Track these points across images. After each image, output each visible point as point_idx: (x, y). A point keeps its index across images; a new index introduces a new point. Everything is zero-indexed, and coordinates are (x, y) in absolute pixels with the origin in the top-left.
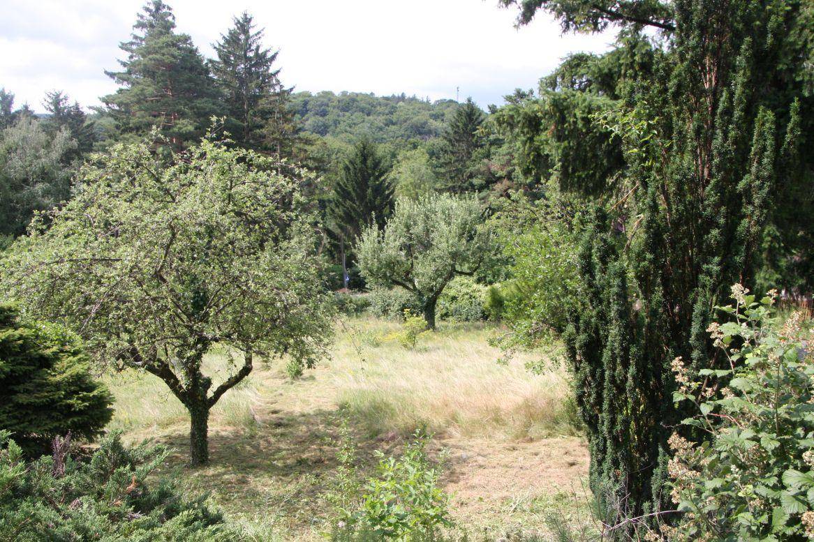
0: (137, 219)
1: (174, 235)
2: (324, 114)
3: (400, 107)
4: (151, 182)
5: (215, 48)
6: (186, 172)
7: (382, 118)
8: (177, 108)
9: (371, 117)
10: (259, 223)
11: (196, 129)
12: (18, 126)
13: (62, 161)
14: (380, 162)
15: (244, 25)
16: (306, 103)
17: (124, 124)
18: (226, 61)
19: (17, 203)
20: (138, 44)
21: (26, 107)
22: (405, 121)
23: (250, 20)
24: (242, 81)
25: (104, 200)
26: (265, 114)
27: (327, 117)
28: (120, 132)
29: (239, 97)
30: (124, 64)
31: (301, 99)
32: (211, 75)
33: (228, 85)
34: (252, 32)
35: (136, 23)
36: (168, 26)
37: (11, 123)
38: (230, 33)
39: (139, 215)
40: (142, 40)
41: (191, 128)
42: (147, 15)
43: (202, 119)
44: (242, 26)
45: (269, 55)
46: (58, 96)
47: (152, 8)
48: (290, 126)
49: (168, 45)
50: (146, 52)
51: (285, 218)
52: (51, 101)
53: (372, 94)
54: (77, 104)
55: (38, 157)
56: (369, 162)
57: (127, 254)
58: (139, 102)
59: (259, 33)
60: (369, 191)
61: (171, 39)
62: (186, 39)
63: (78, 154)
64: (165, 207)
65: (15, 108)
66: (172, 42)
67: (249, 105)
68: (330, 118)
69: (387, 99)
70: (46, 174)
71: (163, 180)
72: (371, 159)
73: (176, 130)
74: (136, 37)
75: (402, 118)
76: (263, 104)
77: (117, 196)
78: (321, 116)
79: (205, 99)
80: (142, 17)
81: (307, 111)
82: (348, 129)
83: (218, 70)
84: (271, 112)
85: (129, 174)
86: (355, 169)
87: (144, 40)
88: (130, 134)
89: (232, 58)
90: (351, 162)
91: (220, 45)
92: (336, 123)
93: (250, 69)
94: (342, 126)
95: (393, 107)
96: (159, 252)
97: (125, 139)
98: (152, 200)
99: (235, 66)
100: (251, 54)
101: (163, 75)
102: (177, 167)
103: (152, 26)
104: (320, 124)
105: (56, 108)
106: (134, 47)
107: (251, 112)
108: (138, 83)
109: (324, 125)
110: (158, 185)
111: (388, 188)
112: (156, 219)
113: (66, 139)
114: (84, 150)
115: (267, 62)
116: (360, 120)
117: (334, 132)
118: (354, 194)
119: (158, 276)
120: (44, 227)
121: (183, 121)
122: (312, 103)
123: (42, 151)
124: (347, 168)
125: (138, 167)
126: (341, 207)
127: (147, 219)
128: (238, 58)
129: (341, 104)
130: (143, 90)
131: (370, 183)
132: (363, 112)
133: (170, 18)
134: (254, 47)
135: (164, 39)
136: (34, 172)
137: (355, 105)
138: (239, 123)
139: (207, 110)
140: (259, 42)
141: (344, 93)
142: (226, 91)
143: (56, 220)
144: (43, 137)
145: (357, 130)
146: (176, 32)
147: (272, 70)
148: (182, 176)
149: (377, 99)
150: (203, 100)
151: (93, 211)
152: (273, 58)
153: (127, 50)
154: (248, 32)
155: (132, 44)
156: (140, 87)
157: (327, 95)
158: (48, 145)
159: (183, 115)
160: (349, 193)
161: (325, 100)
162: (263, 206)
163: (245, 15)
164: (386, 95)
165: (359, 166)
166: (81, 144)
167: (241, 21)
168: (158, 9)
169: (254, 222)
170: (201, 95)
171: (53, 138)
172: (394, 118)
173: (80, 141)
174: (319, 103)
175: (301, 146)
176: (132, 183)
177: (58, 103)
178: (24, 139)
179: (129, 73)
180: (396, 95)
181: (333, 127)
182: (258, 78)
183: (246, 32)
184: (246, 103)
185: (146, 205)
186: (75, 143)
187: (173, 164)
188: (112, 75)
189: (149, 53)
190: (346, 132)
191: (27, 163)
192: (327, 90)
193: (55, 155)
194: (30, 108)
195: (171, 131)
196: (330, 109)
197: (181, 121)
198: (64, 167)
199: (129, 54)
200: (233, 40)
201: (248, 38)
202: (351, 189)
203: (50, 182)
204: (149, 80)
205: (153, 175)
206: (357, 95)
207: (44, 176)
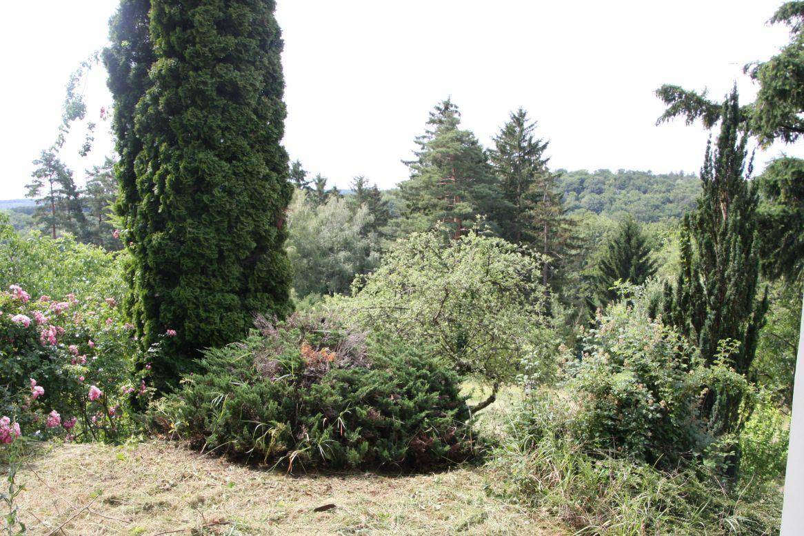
0: (424, 283)
1: (447, 294)
2: (600, 192)
3: (678, 185)
4: (436, 258)
5: (494, 139)
6: (459, 252)
7: (658, 196)
8: (458, 193)
9: (647, 195)
10: (509, 290)
11: (474, 210)
12: (329, 204)
13: (361, 233)
14: (643, 241)
15: (519, 119)
16: (582, 181)
17: (414, 204)
18: (503, 151)
19: (323, 267)
20: (429, 138)
21: (335, 188)
22: (683, 200)
23: (525, 114)
24: (516, 168)
25: (402, 269)
26: (535, 198)
27: (603, 195)
28: (410, 211)
29: (512, 182)
30: (417, 154)
31: (578, 177)
32: (489, 162)
33: (503, 171)
34: (526, 125)
35: (428, 120)
36: (454, 123)
37: (323, 201)
38: (507, 127)
39: (426, 280)
40: (432, 133)
41: (470, 210)
42: (437, 112)
43: (480, 201)
44: (518, 119)
45: (541, 145)
46: (361, 179)
47: (442, 107)
48: (556, 208)
49: (452, 140)
50: (436, 145)
51: (528, 288)
52: (356, 183)
53: (649, 171)
54: (375, 185)
55: (342, 230)
56: (633, 242)
57: (416, 305)
58: (427, 187)
59: (532, 126)
60: (632, 269)
61: (455, 135)
62: (468, 134)
63: (374, 227)
64: (443, 276)
65: (327, 188)
66: (456, 137)
67: (522, 189)
68: (606, 195)
69: (665, 177)
70: (348, 244)
71: (443, 258)
72: (635, 238)
73: (456, 211)
74: (428, 132)
75: (680, 196)
76: (533, 189)
77: (411, 267)
78: (597, 193)
79: (483, 184)
80: (433, 115)
81: (583, 188)
82: (623, 206)
83: (494, 159)
84: (540, 195)
85: (420, 252)
86: (619, 247)
87: (434, 134)
88: (418, 214)
89: (508, 148)
90: (615, 241)
91: (498, 137)
92: (612, 201)
93: (524, 157)
94: (617, 204)
95: (670, 185)
96: (437, 306)
97: (414, 217)
98: (435, 271)
99: (510, 154)
100: (525, 144)
101: (448, 164)
102: (453, 248)
103: (441, 122)
104: (596, 201)
105: (360, 189)
106: (426, 141)
107: (523, 195)
108: (427, 171)
109: (600, 203)
110: (439, 260)
111: (651, 266)
112: (436, 283)
113: (365, 215)
114: (379, 225)
115: (538, 150)
116: (637, 198)
117: (609, 210)
118: (617, 272)
119: (435, 322)
120: (361, 286)
121: (464, 204)
122: (588, 180)
123: (346, 225)
124: (612, 247)
125: (426, 248)
126: (604, 283)
127: (430, 283)
128: (513, 147)
129: (618, 182)
130: (430, 177)
131: (634, 261)
132: (639, 190)
133: (456, 116)
134: (527, 138)
135: (450, 135)
136: (339, 242)
137: (631, 183)
138: (511, 205)
139: (484, 194)
140: (532, 133)
141: (621, 172)
142: (501, 177)
143: (370, 282)
144: (347, 213)
145: (631, 207)
146: (461, 128)
147: (543, 158)
148: (456, 255)
149: (654, 177)
150: (481, 186)
151: (393, 277)
152: (544, 147)
153: (420, 143)
154: (522, 124)
155: (424, 137)
156: (428, 175)
157: (604, 173)
158: (351, 219)
159: (462, 198)
160: (613, 271)
161: (602, 178)
162: (513, 278)
163: (521, 110)
164: (664, 173)
165: (623, 245)
166: (377, 219)
167: (517, 116)
168: (447, 108)
169: (506, 289)
170: (480, 181)
171: (355, 214)
172: (671, 196)
173: (376, 216)
174: (596, 181)
175: (566, 226)
176: (422, 258)
177: (361, 185)
178: (333, 215)
179: (421, 162)
180: (675, 173)
181: (608, 205)
182: (530, 165)
183: (520, 124)
184: (519, 186)
185: (430, 274)
186: (372, 218)
187: (450, 247)
188: (407, 163)
189: (438, 146)
190: (622, 209)
191: (334, 235)
192: (604, 168)
193: (356, 229)
194: (338, 188)
195: (452, 212)
196: (606, 187)
197: (461, 203)
198: (362, 238)
199: (421, 146)
200: (509, 132)
201: (522, 131)
202: (615, 267)
203: (350, 251)
204: (435, 167)
205: (437, 254)
206: (634, 173)
207: (347, 245)
